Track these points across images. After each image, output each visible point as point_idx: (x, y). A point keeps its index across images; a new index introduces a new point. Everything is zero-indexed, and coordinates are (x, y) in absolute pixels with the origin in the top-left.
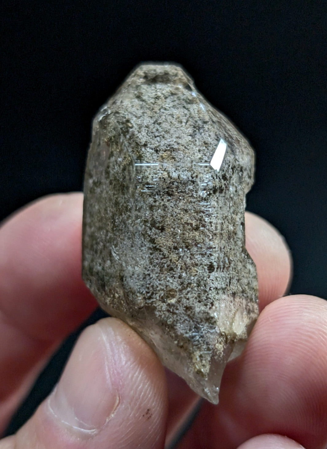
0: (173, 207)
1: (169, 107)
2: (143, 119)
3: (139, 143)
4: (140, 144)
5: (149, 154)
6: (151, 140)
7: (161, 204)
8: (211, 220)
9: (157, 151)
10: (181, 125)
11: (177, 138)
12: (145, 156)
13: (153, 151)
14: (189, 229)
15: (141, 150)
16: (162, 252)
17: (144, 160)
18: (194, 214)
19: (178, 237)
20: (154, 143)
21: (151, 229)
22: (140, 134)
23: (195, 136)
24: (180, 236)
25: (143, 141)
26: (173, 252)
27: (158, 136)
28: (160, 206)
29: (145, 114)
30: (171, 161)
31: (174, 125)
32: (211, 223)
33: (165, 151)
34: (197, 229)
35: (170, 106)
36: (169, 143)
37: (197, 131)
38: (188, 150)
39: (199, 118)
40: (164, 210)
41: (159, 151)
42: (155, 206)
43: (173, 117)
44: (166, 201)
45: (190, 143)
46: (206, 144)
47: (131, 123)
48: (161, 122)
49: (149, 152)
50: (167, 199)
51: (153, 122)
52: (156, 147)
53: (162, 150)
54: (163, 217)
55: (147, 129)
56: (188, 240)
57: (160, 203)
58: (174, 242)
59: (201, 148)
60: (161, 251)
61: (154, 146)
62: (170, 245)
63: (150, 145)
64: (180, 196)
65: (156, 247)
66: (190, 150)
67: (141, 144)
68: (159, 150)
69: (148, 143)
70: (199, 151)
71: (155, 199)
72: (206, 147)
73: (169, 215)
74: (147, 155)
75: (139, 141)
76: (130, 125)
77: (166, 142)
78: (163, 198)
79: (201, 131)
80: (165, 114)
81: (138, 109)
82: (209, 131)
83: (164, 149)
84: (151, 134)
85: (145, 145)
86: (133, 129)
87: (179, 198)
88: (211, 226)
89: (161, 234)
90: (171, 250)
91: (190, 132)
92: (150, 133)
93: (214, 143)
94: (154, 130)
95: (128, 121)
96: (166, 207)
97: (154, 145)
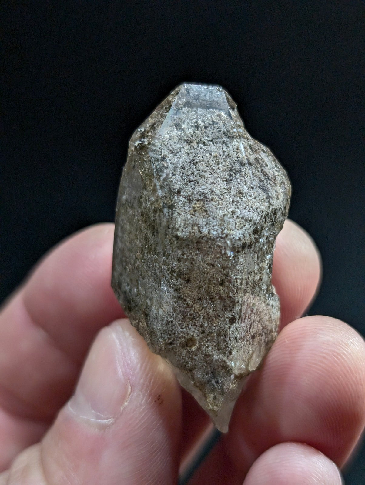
0: (200, 262)
1: (208, 141)
2: (180, 157)
3: (172, 189)
4: (173, 191)
5: (181, 204)
6: (184, 186)
7: (189, 258)
8: (237, 276)
9: (190, 201)
10: (218, 167)
11: (212, 183)
12: (177, 206)
13: (186, 200)
14: (214, 284)
15: (174, 198)
16: (186, 302)
17: (176, 211)
18: (220, 270)
19: (203, 290)
20: (188, 190)
21: (177, 280)
22: (174, 177)
23: (231, 182)
24: (205, 289)
25: (177, 187)
26: (197, 302)
27: (192, 181)
28: (188, 259)
29: (182, 149)
30: (203, 214)
31: (211, 166)
32: (236, 279)
33: (198, 201)
34: (222, 284)
35: (209, 139)
36: (203, 191)
37: (234, 175)
38: (222, 200)
39: (238, 157)
40: (192, 263)
41: (192, 201)
42: (183, 258)
43: (211, 155)
44: (194, 255)
45: (225, 191)
46: (240, 193)
47: (166, 162)
48: (198, 161)
49: (181, 201)
50: (195, 253)
51: (189, 161)
52: (189, 196)
53: (195, 199)
54: (190, 269)
55: (182, 170)
56: (212, 293)
57: (188, 256)
58: (199, 294)
59: (235, 199)
60: (185, 300)
61: (187, 195)
62: (194, 296)
63: (184, 192)
64: (208, 251)
65: (180, 296)
66: (223, 200)
67: (175, 191)
68: (192, 199)
69: (182, 189)
70: (233, 202)
71: (184, 252)
72: (240, 198)
73: (196, 268)
74: (179, 205)
75: (172, 187)
76: (166, 165)
77: (200, 189)
78: (191, 251)
79: (238, 176)
80: (203, 150)
81: (175, 143)
82: (246, 176)
83: (197, 197)
84: (185, 177)
85: (179, 192)
86: (168, 170)
87: (207, 253)
88: (237, 282)
89: (186, 285)
90: (195, 301)
91: (226, 177)
92: (185, 175)
93: (249, 193)
94: (190, 172)
95: (164, 158)
96: (194, 260)
97: (187, 192)
